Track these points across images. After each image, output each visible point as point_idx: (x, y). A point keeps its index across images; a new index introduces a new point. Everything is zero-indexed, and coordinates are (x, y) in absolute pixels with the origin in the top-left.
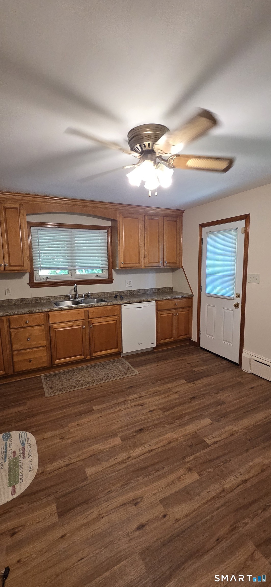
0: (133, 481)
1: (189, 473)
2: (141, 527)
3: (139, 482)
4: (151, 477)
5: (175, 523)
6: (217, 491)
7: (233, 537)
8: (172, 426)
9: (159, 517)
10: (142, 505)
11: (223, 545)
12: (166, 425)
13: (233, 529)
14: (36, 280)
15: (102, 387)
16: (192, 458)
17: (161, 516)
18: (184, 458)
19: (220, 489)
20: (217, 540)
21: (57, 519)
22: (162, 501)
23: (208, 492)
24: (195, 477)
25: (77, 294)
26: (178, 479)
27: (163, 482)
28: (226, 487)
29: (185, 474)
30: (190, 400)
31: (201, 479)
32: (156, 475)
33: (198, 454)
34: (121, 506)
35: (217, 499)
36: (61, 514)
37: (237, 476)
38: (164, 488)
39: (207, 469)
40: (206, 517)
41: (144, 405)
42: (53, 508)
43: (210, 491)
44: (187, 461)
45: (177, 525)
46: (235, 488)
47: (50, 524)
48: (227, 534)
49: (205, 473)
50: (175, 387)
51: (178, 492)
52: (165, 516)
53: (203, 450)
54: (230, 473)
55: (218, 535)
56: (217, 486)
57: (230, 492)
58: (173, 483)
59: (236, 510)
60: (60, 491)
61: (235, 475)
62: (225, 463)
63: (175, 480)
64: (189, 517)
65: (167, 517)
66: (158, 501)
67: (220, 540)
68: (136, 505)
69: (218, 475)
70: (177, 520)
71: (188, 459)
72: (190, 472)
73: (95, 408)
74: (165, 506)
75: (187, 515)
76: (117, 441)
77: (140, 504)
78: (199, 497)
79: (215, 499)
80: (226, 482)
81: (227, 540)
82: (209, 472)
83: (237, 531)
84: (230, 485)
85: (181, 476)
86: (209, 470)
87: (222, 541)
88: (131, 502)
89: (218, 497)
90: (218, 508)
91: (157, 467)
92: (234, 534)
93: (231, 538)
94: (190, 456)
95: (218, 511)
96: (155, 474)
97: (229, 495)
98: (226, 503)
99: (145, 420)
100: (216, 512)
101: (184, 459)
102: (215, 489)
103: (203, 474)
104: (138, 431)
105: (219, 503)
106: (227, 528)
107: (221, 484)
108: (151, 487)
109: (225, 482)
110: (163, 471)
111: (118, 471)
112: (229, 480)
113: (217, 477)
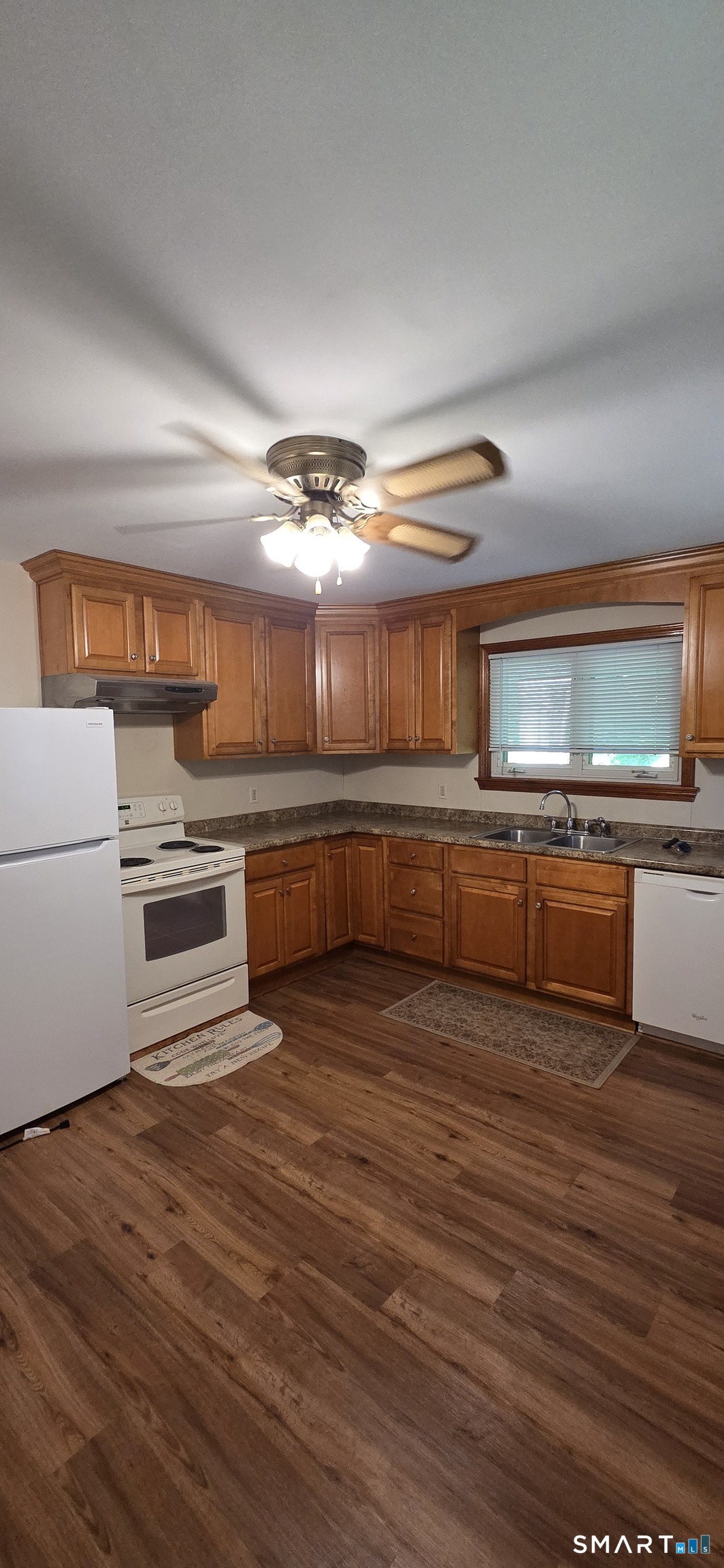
0: (217, 1191)
1: (264, 1277)
2: (127, 1228)
3: (217, 1200)
4: (234, 1213)
5: (139, 1276)
6: (227, 1346)
7: (113, 1387)
8: (414, 1212)
9: (149, 1247)
10: (168, 1217)
11: (97, 1367)
12: (406, 1200)
13: (132, 1386)
14: (496, 773)
15: (473, 1057)
16: (315, 1273)
17: (150, 1250)
18: (307, 1258)
19: (233, 1351)
20: (107, 1355)
21: (134, 1132)
22: (184, 1245)
23: (219, 1324)
24: (255, 1288)
25: (570, 819)
26: (242, 1260)
27: (227, 1236)
28: (244, 1363)
29: (259, 1270)
30: (565, 1227)
31: (255, 1303)
32: (243, 1220)
33: (333, 1285)
34: (164, 1192)
35: (204, 1344)
36: (144, 1136)
37: (287, 1390)
38: (213, 1240)
39: (290, 1314)
40: (155, 1327)
41: (457, 1140)
42: (151, 1122)
43: (222, 1328)
44: (301, 1266)
45: (134, 1279)
46: (243, 1387)
47: (128, 1131)
48: (121, 1373)
49: (275, 1309)
50: (607, 1178)
51: (207, 1266)
52: (151, 1256)
53: (354, 1295)
54: (291, 1371)
55: (118, 1356)
56: (241, 1340)
57: (229, 1375)
58: (228, 1253)
59: (180, 1393)
60: (180, 1117)
61: (287, 1386)
62: (326, 1356)
63: (236, 1253)
64: (152, 1296)
65: (150, 1261)
66: (181, 1239)
67: (107, 1360)
68: (167, 1210)
69: (275, 1341)
70: (144, 1278)
71: (303, 1266)
72: (269, 1278)
73: (391, 1076)
74: (172, 1253)
75: (156, 1292)
76: (310, 1136)
77: (171, 1215)
78: (201, 1306)
79: (203, 1341)
80: (259, 1361)
81: (108, 1374)
82: (281, 1318)
83: (126, 1395)
84: (250, 1373)
85: (250, 1262)
86: (286, 1318)
87: (106, 1364)
88: (173, 1202)
89: (209, 1345)
90: (179, 1349)
91: (264, 1216)
92: (119, 1387)
93: (111, 1383)
94: (318, 1269)
95: (173, 1351)
96: (245, 1219)
97: (218, 1372)
98: (196, 1366)
99: (401, 1157)
100: (168, 1346)
101: (303, 1258)
102: (232, 1337)
103: (268, 1304)
104: (355, 1157)
105: (195, 1351)
106: (133, 1372)
107: (247, 1350)
108: (210, 1220)
109: (259, 1358)
110: (256, 1230)
111: (236, 1164)
112: (268, 1370)
113: (270, 1341)
